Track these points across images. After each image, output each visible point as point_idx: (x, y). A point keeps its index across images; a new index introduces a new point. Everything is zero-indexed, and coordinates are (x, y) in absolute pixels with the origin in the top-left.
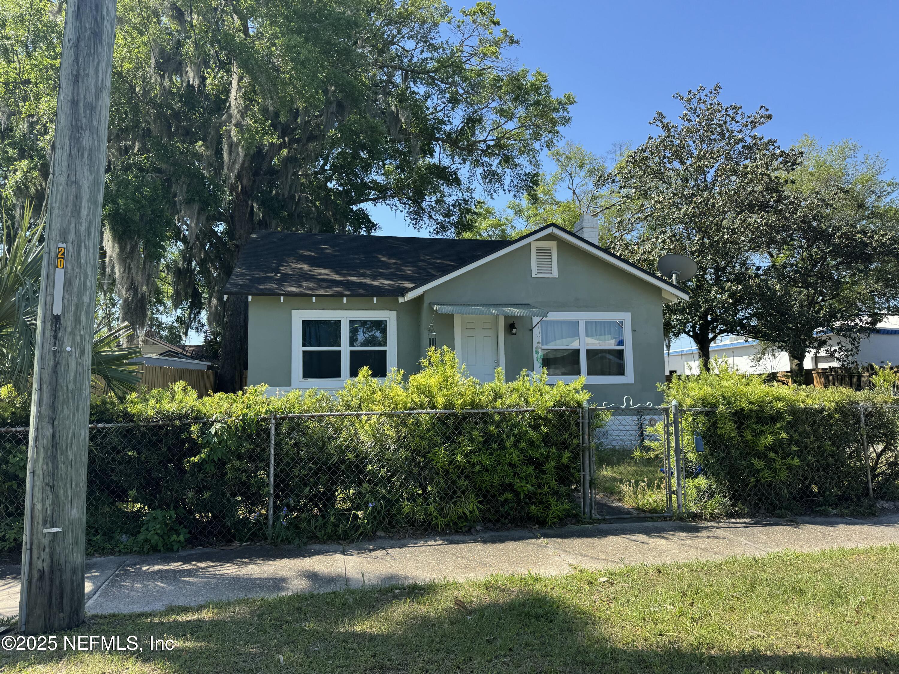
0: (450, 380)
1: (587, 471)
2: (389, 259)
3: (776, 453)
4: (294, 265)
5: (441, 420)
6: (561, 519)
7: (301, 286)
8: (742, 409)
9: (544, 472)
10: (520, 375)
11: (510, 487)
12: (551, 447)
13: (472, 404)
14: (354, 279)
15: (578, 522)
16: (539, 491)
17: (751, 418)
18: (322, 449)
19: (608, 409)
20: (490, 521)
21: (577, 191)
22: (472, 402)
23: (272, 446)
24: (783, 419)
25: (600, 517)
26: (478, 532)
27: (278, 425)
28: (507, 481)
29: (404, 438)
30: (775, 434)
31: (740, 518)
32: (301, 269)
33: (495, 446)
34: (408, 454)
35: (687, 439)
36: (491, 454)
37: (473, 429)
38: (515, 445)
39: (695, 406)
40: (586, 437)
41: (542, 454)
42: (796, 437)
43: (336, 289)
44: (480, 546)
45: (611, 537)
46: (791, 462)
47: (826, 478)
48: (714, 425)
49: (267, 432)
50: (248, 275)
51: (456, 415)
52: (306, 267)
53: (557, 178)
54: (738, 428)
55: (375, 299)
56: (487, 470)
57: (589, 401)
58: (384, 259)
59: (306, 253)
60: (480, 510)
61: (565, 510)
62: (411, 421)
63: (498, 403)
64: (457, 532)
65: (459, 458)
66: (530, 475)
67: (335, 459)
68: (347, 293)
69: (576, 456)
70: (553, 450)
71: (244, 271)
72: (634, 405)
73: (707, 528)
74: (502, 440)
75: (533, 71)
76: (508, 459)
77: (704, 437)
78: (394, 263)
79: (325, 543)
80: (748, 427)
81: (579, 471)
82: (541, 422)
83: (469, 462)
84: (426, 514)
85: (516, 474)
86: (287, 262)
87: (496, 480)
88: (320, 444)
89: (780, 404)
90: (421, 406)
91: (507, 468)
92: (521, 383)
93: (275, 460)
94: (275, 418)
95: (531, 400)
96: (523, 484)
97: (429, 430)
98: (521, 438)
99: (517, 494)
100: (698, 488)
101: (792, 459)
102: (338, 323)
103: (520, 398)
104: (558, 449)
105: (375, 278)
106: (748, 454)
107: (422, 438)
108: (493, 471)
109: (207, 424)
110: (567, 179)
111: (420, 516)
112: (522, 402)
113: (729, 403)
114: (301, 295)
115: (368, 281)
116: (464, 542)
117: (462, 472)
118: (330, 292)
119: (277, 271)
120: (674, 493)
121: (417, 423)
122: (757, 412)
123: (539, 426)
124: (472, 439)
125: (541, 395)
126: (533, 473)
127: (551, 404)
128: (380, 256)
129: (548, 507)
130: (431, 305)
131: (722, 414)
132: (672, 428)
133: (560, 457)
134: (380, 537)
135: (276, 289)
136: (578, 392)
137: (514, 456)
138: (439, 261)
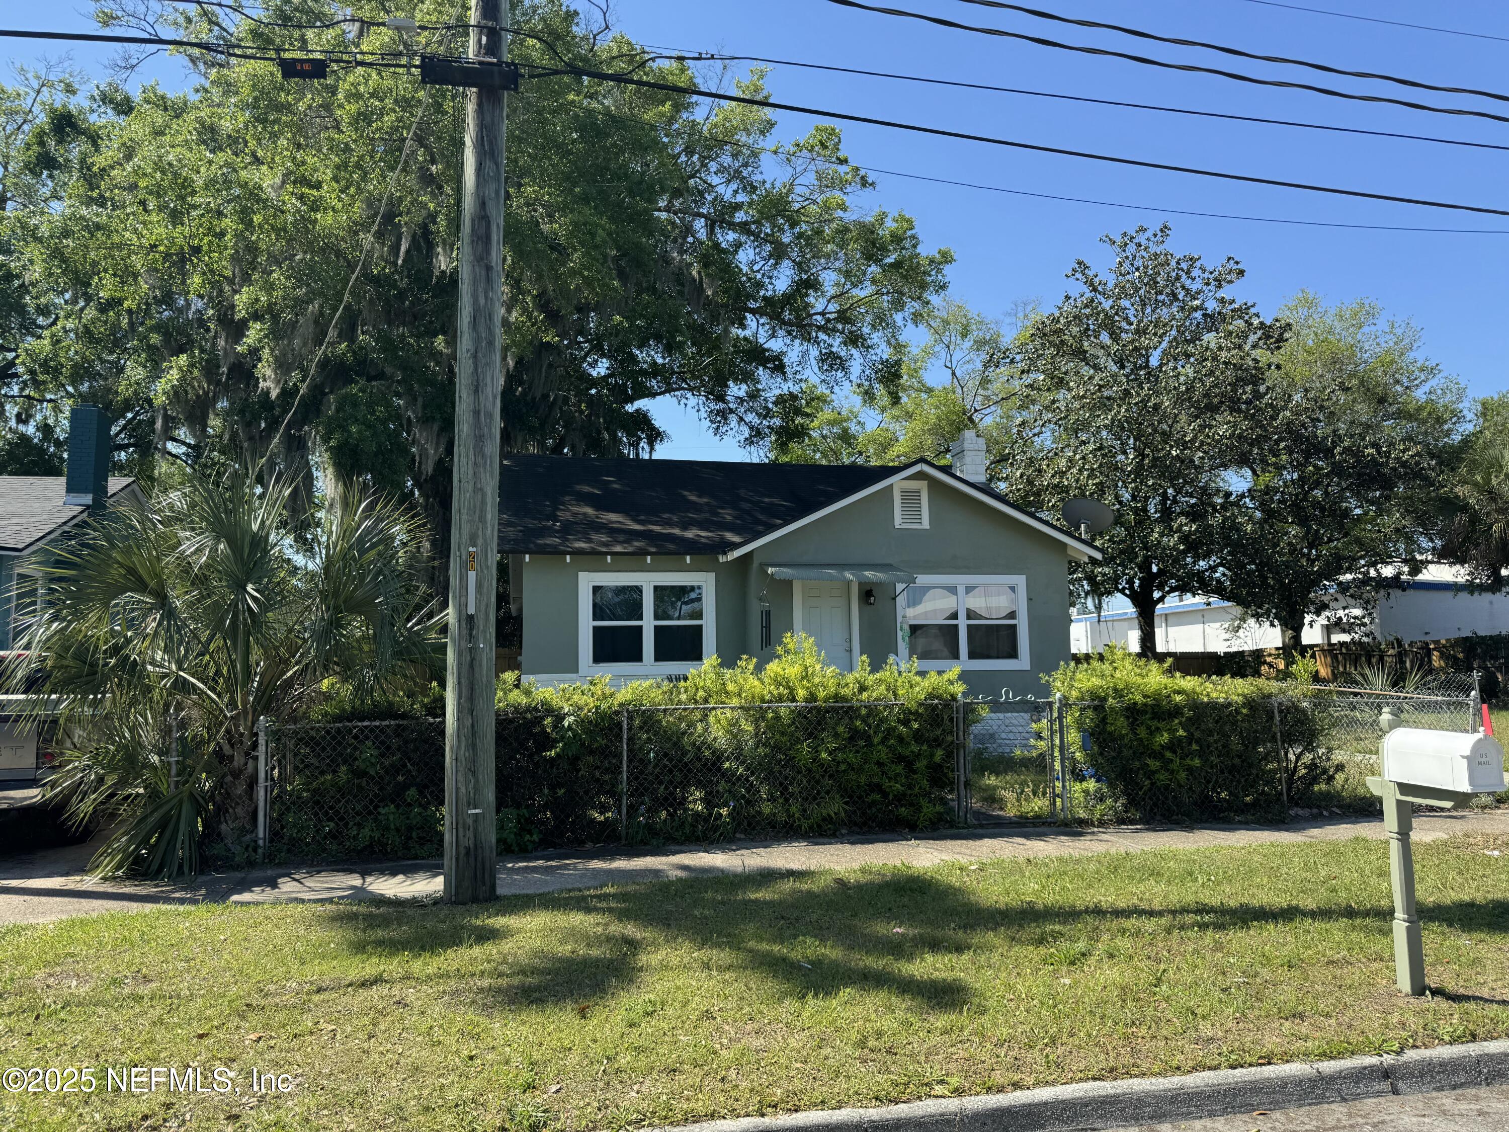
0: (810, 670)
1: (962, 771)
2: (700, 496)
3: (1175, 752)
4: (574, 509)
5: (800, 714)
6: (932, 823)
7: (590, 540)
8: (1135, 704)
9: (915, 772)
10: (886, 664)
11: (878, 788)
12: (922, 744)
13: (837, 697)
14: (657, 529)
15: (951, 827)
16: (909, 792)
17: (1146, 712)
18: (677, 744)
19: (985, 703)
20: (856, 824)
21: (958, 373)
22: (836, 694)
23: (625, 741)
24: (1182, 714)
25: (976, 822)
26: (843, 835)
27: (631, 718)
28: (874, 780)
29: (764, 733)
30: (1171, 731)
31: (1132, 824)
32: (585, 514)
33: (862, 743)
34: (768, 750)
35: (1073, 736)
36: (857, 752)
37: (837, 724)
38: (883, 741)
39: (1083, 699)
40: (961, 734)
41: (912, 752)
42: (1197, 734)
43: (637, 544)
44: (848, 846)
45: (986, 840)
46: (1190, 762)
47: (1232, 781)
48: (1104, 720)
49: (619, 725)
50: (520, 525)
51: (818, 709)
52: (590, 511)
53: (928, 352)
54: (1132, 724)
55: (688, 558)
56: (853, 769)
57: (964, 694)
58: (693, 498)
59: (587, 489)
60: (846, 811)
61: (938, 813)
62: (770, 715)
63: (865, 695)
64: (821, 835)
65: (824, 755)
66: (897, 775)
67: (690, 756)
68: (653, 550)
69: (949, 755)
70: (925, 747)
71: (512, 519)
72: (1014, 697)
73: (1093, 833)
74: (869, 736)
75: (893, 213)
76: (875, 756)
77: (1092, 734)
78: (707, 504)
79: (682, 844)
80: (1142, 723)
81: (953, 771)
82: (911, 717)
83: (834, 760)
84: (789, 816)
85: (883, 773)
86: (563, 504)
87: (863, 780)
88: (675, 739)
89: (1178, 698)
90: (780, 699)
91: (875, 767)
92: (888, 673)
93: (628, 756)
94: (628, 710)
95: (901, 692)
96: (892, 784)
97: (789, 726)
98: (889, 734)
99: (885, 795)
100: (1086, 792)
101: (1192, 759)
102: (638, 590)
103: (887, 690)
104: (930, 746)
105: (685, 528)
106: (1142, 753)
107: (783, 734)
108: (860, 770)
109: (560, 718)
110: (943, 354)
111: (782, 817)
112: (891, 695)
113: (1122, 696)
114: (593, 553)
115: (677, 531)
116: (831, 844)
117: (825, 771)
118: (630, 550)
119: (556, 519)
120: (1058, 796)
121: (777, 718)
122: (1152, 706)
123: (909, 721)
124: (836, 735)
125: (911, 687)
126: (902, 772)
127: (923, 697)
128: (686, 493)
129: (919, 809)
130: (763, 566)
131: (1112, 709)
132: (1056, 726)
133: (932, 755)
134: (740, 839)
135: (560, 544)
136: (952, 683)
137: (883, 753)
138: (766, 500)
